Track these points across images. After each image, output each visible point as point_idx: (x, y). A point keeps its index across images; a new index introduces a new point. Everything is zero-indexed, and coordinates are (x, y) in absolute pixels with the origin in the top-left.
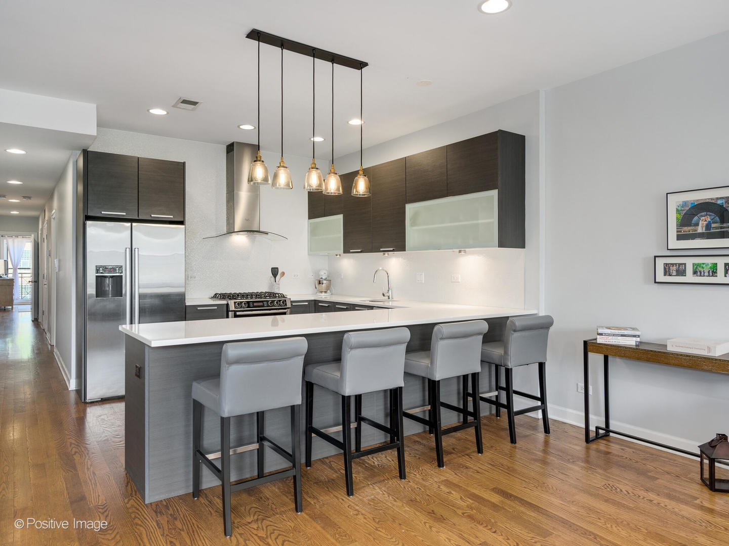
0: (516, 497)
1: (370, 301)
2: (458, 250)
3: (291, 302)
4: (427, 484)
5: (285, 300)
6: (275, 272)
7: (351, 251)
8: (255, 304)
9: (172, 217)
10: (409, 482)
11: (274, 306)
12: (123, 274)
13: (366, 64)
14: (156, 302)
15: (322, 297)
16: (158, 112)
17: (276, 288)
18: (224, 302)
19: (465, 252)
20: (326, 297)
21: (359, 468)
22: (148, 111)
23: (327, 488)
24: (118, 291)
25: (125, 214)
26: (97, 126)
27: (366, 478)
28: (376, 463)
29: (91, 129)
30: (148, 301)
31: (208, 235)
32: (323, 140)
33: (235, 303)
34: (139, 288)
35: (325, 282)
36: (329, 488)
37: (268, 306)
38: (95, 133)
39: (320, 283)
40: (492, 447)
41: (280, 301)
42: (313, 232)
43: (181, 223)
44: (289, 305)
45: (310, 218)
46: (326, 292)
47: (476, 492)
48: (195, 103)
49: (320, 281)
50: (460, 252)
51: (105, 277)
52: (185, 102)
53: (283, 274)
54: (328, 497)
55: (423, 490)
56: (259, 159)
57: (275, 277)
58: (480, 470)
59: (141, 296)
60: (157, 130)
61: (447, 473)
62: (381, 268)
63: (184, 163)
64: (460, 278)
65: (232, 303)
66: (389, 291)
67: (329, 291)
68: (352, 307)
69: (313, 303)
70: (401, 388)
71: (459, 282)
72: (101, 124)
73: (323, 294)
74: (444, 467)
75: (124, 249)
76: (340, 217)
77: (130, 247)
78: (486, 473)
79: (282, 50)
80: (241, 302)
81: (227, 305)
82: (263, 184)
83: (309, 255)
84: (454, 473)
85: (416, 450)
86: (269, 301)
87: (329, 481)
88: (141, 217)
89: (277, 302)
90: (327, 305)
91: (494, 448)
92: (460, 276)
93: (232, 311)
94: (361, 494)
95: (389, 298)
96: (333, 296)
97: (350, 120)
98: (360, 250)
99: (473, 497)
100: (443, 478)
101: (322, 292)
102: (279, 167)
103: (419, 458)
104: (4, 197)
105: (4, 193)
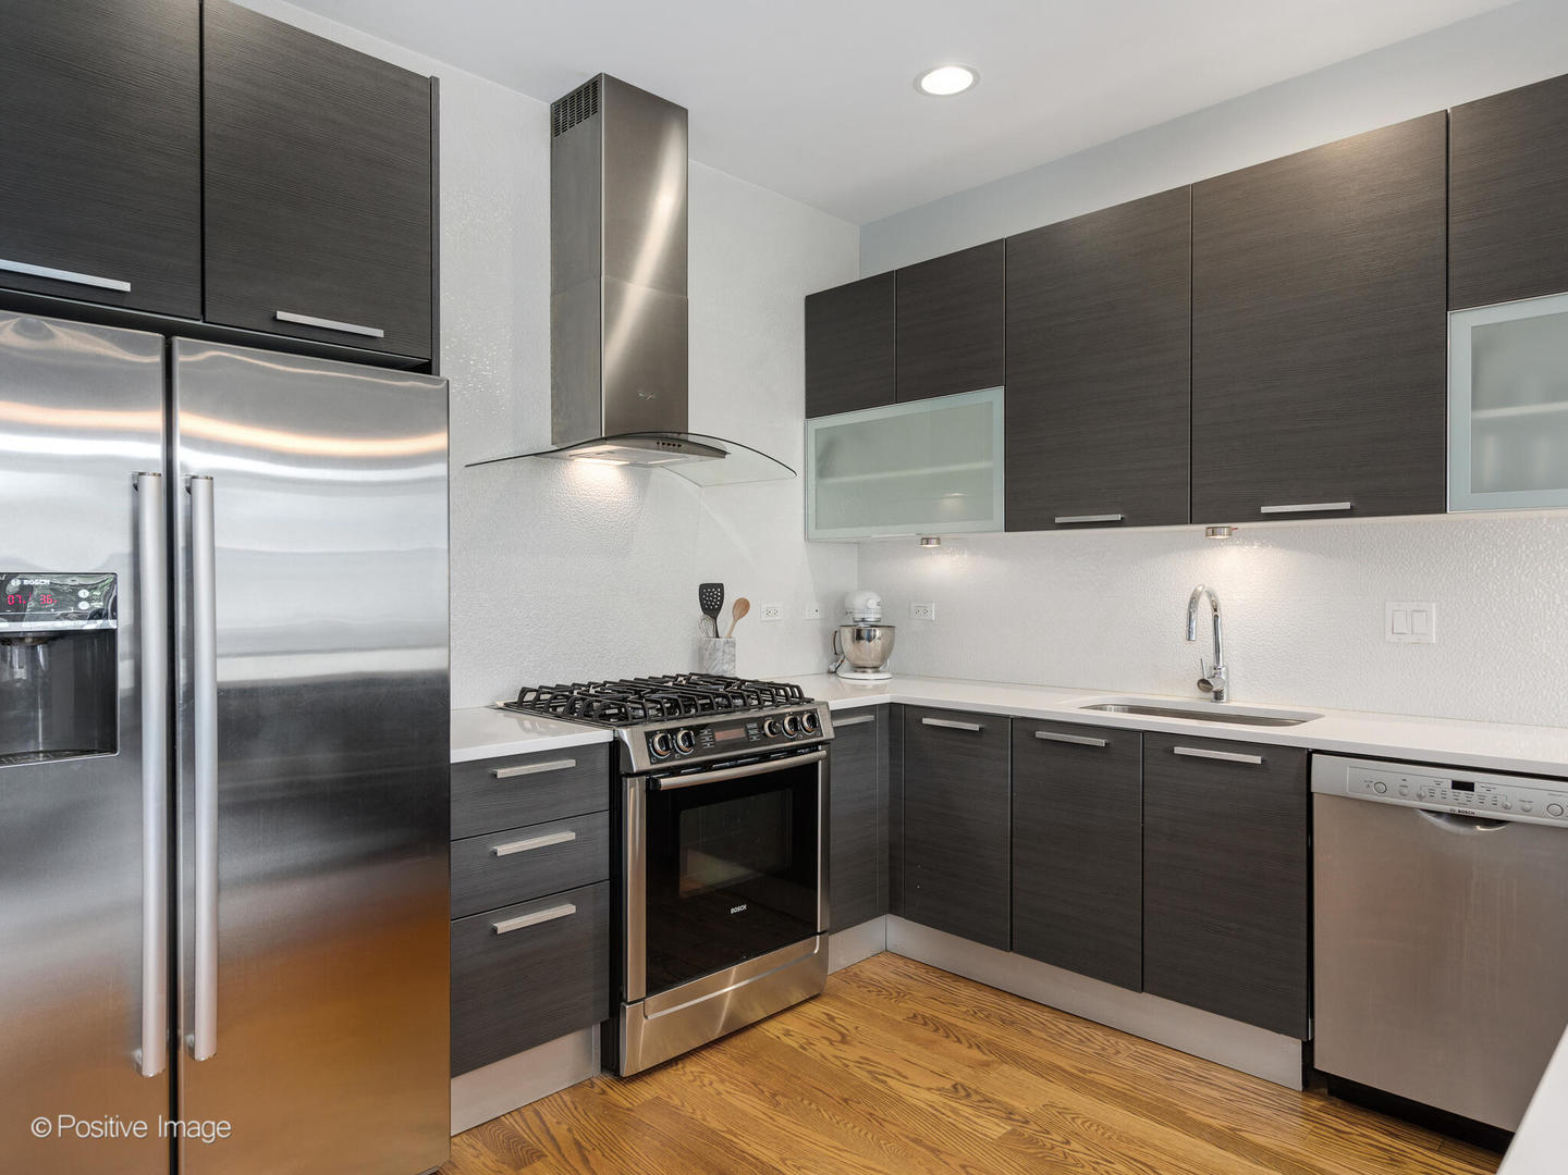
3: (826, 715)
6: (711, 599)
7: (1057, 520)
8: (719, 737)
9: (380, 334)
11: (781, 738)
12: (122, 622)
18: (603, 735)
25: (126, 286)
33: (649, 737)
34: (215, 656)
37: (764, 739)
39: (859, 639)
41: (798, 716)
42: (825, 461)
43: (423, 366)
44: (827, 730)
45: (814, 409)
46: (875, 668)
49: (859, 631)
53: (743, 607)
57: (714, 620)
63: (433, 85)
69: (886, 712)
73: (870, 675)
75: (128, 483)
76: (995, 397)
77: (161, 469)
80: (673, 732)
81: (616, 747)
83: (807, 539)
86: (765, 718)
89: (790, 722)
93: (639, 774)
101: (861, 669)
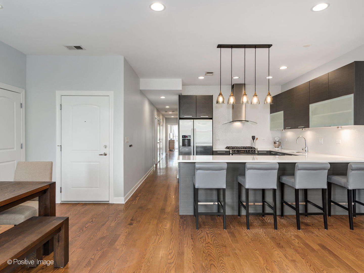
0: (328, 250)
1: (297, 152)
2: (337, 127)
3: (258, 151)
4: (286, 234)
5: (255, 150)
6: (253, 138)
7: (286, 128)
8: (241, 151)
9: (208, 117)
10: (278, 231)
11: (249, 152)
12: (191, 138)
13: (271, 45)
14: (202, 149)
15: (276, 150)
16: (201, 78)
17: (253, 145)
18: (228, 150)
19: (341, 127)
20: (278, 150)
21: (260, 222)
22: (198, 78)
23: (241, 225)
24: (189, 145)
25: (191, 116)
26: (182, 86)
27: (260, 226)
28: (269, 221)
29: (180, 88)
30: (199, 149)
31: (224, 123)
32: (272, 77)
33: (232, 150)
34: (196, 144)
35: (277, 143)
36: (242, 225)
37: (247, 152)
38: (181, 89)
39: (275, 143)
40: (336, 228)
41: (252, 150)
42: (272, 120)
43: (211, 119)
44: (256, 152)
45: (271, 113)
46: (278, 147)
47: (308, 242)
48: (212, 73)
50: (338, 128)
51: (185, 139)
52: (208, 73)
53: (257, 139)
54: (239, 228)
55: (282, 235)
56: (220, 94)
57: (254, 140)
58: (319, 235)
59: (197, 147)
60: (202, 84)
61: (301, 233)
62: (301, 136)
63: (212, 95)
64: (340, 142)
65: (231, 151)
66: (306, 148)
67: (280, 147)
68: (284, 154)
69: (269, 152)
70: (276, 189)
71: (340, 144)
72: (184, 85)
73: (277, 148)
74: (301, 230)
75: (191, 129)
77: (193, 128)
78: (322, 237)
79: (232, 49)
80: (235, 150)
81: (229, 151)
82: (222, 104)
83: (270, 130)
84: (303, 233)
85: (292, 221)
86: (247, 150)
87: (244, 223)
88: (197, 117)
89: (251, 151)
90: (274, 153)
91: (337, 229)
92: (340, 140)
93: (231, 154)
94: (253, 230)
95: (306, 151)
96: (283, 150)
97: (281, 67)
98: (290, 128)
99: (305, 244)
100: (296, 234)
101: (276, 147)
102: (230, 96)
103: (291, 224)
104: (167, 112)
105: (166, 110)
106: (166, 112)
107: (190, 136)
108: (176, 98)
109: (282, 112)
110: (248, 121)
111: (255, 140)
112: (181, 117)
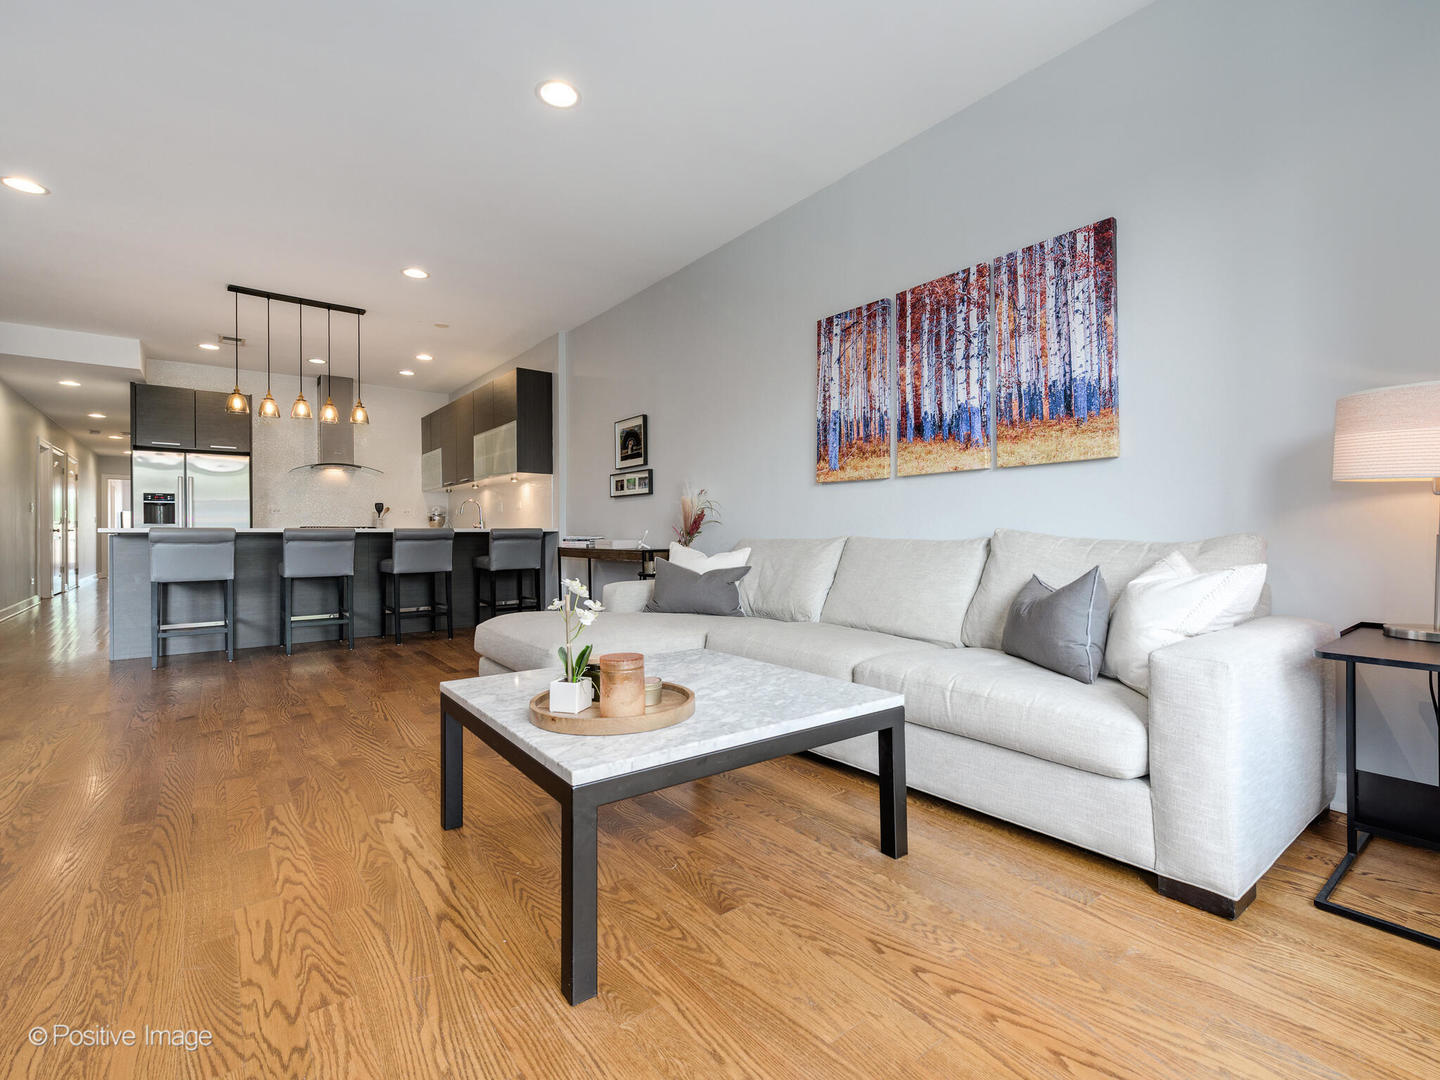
6: (379, 508)
9: (235, 447)
12: (175, 502)
13: (363, 312)
16: (209, 347)
22: (197, 346)
24: (170, 518)
25: (179, 444)
29: (137, 364)
35: (437, 518)
38: (140, 366)
39: (431, 519)
42: (425, 467)
43: (248, 454)
45: (423, 453)
48: (238, 340)
50: (512, 479)
51: (156, 504)
52: (225, 338)
53: (388, 509)
57: (379, 513)
62: (471, 500)
63: (249, 396)
66: (480, 523)
72: (149, 356)
77: (183, 476)
79: (268, 300)
83: (422, 491)
88: (197, 448)
97: (419, 356)
104: (98, 432)
105: (95, 428)
106: (92, 432)
107: (173, 495)
108: (124, 390)
109: (439, 451)
110: (360, 467)
111: (382, 513)
112: (138, 444)
